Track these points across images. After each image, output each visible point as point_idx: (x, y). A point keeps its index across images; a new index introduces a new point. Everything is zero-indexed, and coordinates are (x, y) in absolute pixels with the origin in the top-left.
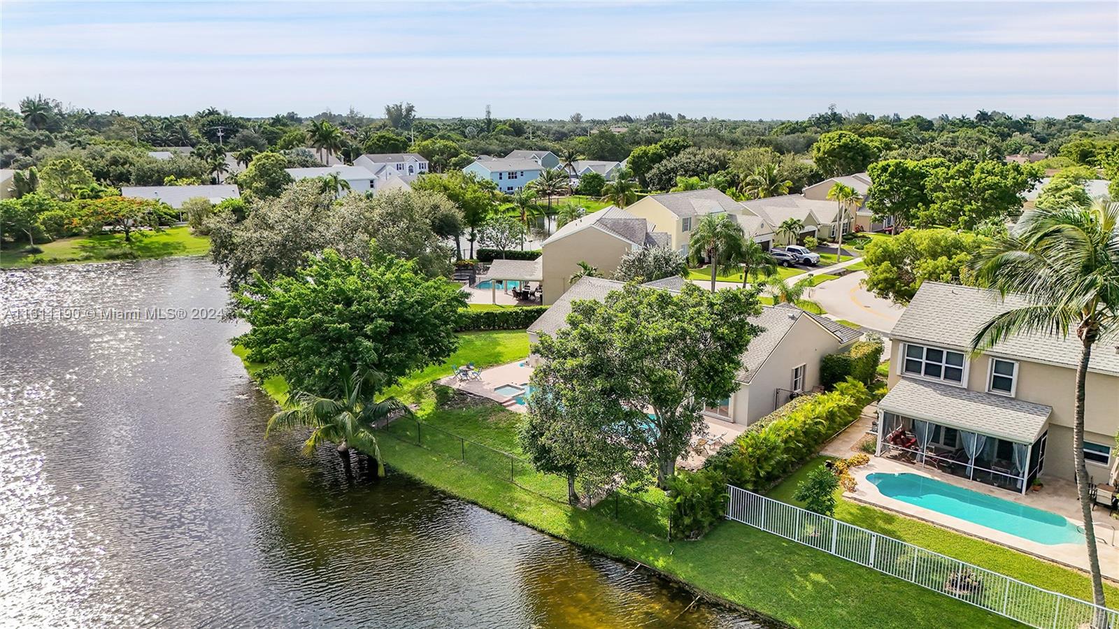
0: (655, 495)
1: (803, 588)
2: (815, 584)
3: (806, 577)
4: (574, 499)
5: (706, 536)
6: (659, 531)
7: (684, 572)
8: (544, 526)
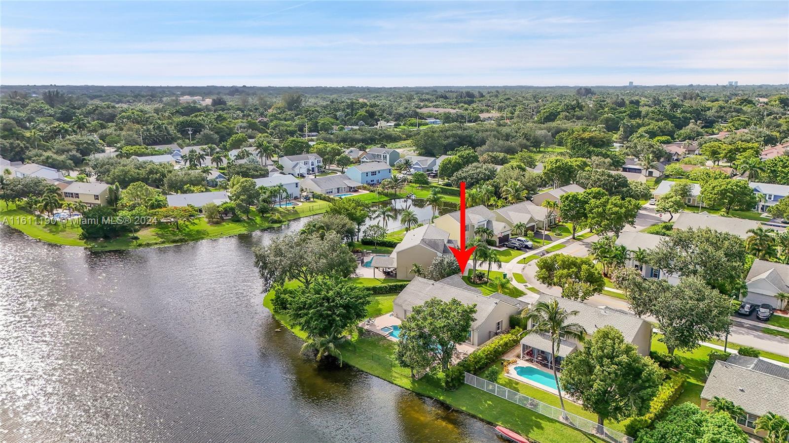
0: (441, 375)
1: (485, 406)
2: (489, 404)
3: (486, 402)
4: (413, 376)
5: (457, 389)
6: (441, 387)
7: (449, 401)
8: (403, 385)
